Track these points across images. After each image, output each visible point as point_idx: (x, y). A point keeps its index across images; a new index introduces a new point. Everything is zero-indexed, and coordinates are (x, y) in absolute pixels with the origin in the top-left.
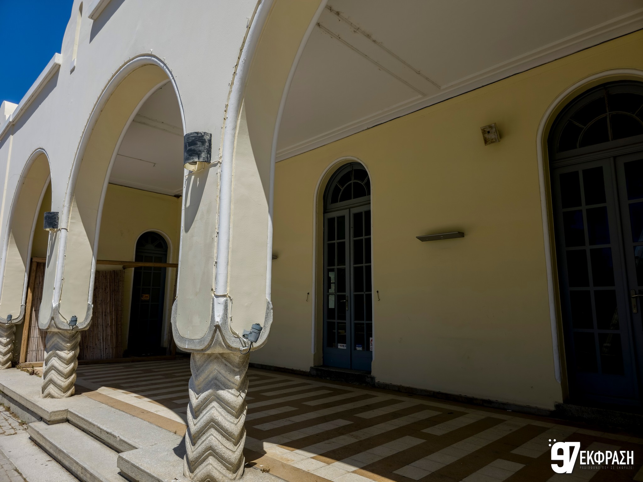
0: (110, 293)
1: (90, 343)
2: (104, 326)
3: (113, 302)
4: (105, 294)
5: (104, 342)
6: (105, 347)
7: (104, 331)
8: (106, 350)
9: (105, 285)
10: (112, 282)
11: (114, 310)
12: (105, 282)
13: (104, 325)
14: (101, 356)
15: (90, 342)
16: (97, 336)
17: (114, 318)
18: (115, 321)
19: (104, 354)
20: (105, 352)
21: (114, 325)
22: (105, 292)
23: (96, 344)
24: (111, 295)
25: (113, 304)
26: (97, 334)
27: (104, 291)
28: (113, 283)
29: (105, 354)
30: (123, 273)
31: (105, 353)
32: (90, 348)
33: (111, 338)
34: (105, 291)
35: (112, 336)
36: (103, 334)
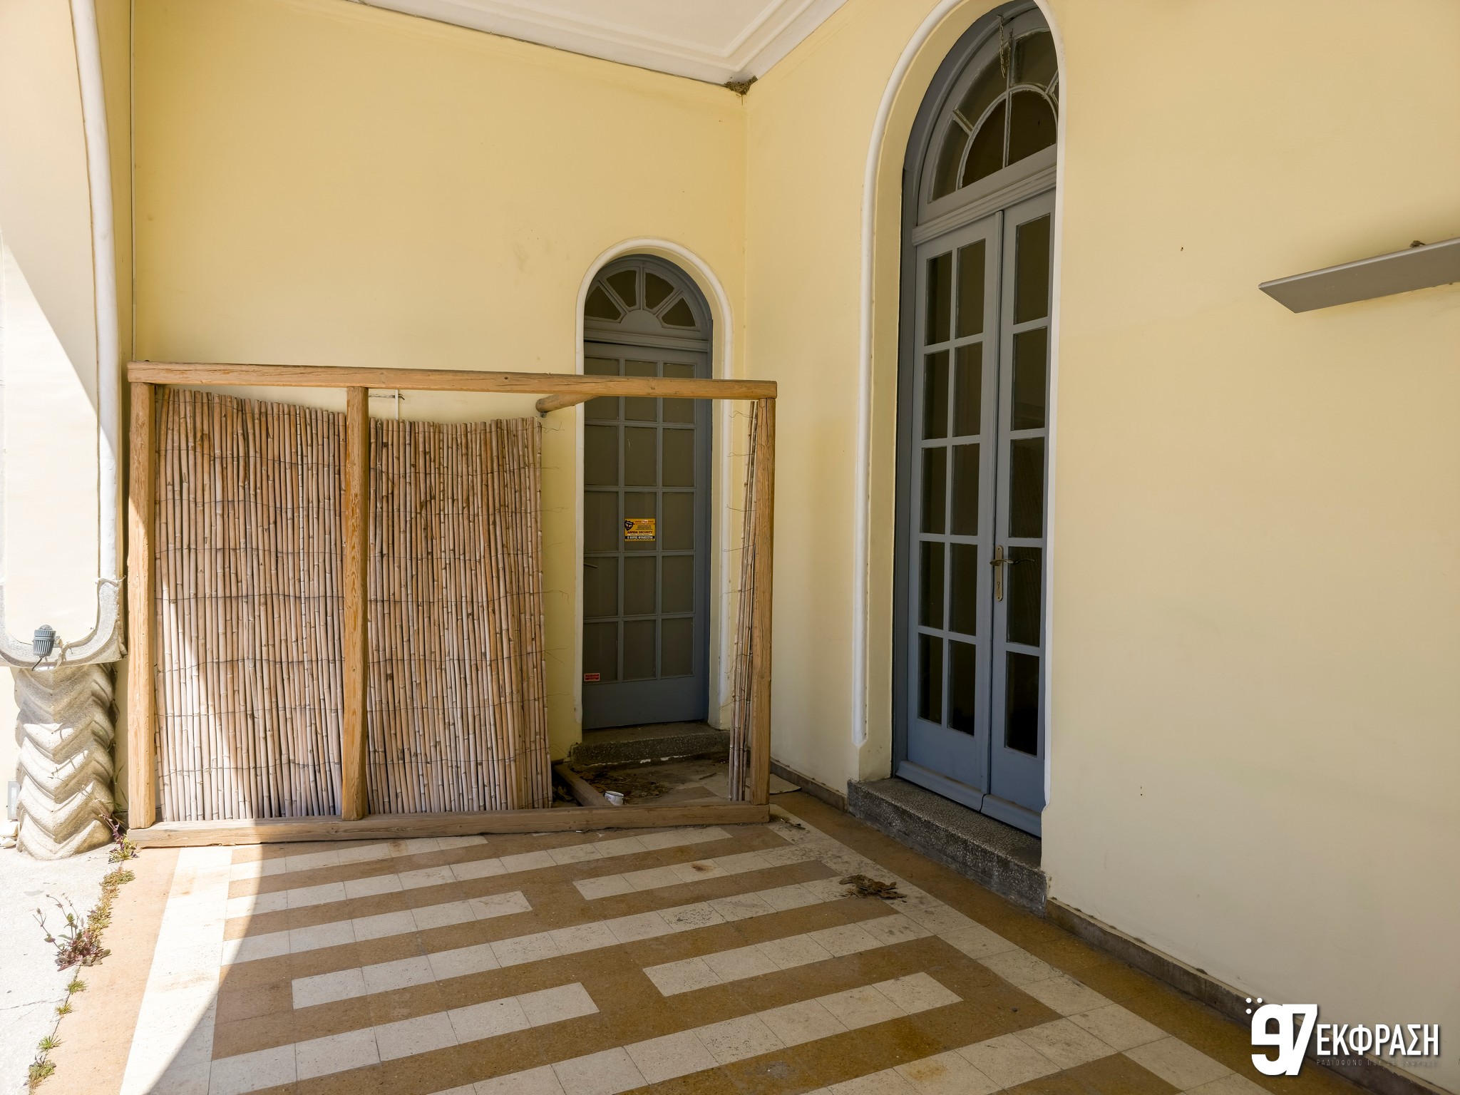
0: (485, 517)
1: (412, 740)
2: (467, 662)
3: (500, 556)
4: (466, 522)
5: (471, 736)
6: (472, 758)
7: (469, 687)
8: (479, 767)
9: (465, 483)
10: (492, 473)
11: (506, 592)
12: (465, 470)
13: (467, 657)
14: (460, 795)
15: (412, 733)
16: (441, 707)
17: (504, 627)
18: (509, 640)
19: (470, 788)
20: (474, 780)
21: (509, 658)
22: (465, 516)
23: (437, 744)
24: (491, 527)
25: (501, 565)
26: (440, 699)
27: (463, 508)
28: (496, 474)
29: (475, 790)
30: (537, 430)
31: (474, 785)
32: (413, 759)
33: (497, 716)
34: (466, 510)
35: (499, 707)
36: (464, 699)
